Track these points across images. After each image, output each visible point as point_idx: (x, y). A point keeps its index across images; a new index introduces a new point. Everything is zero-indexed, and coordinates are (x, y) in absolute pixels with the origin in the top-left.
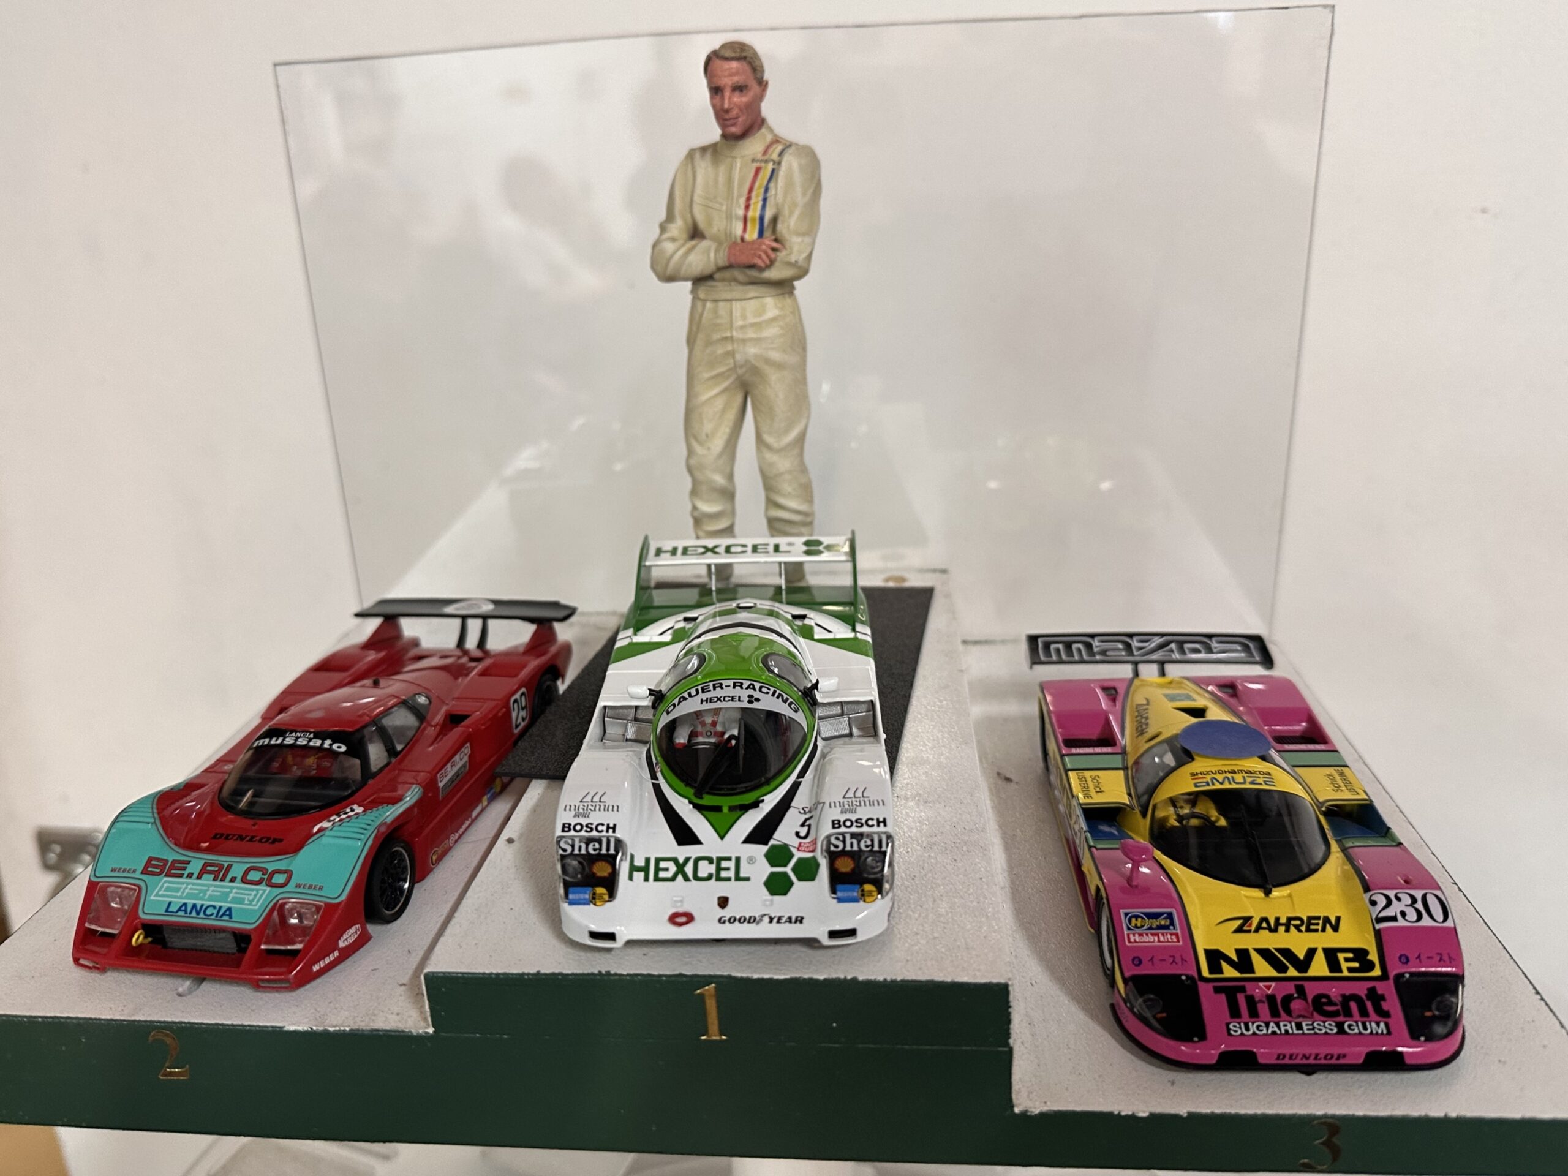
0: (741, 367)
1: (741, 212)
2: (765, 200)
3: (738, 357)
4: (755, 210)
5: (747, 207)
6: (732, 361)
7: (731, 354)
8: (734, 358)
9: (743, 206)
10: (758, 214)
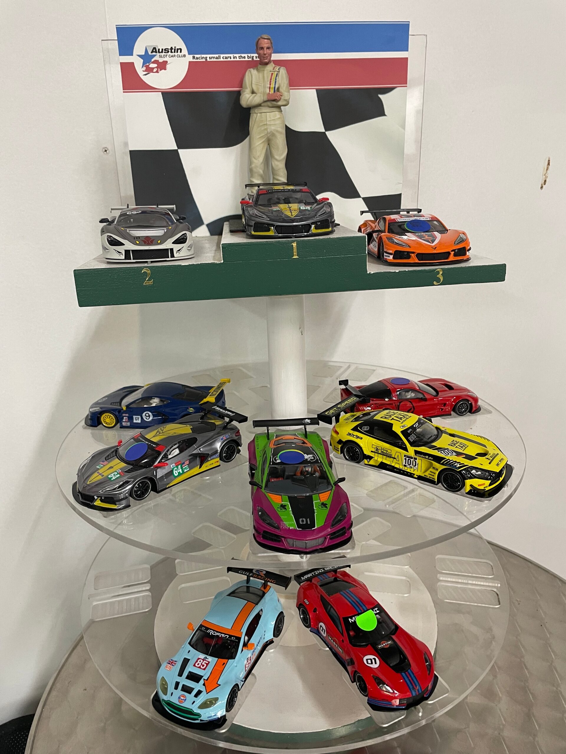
0: (269, 133)
1: (269, 86)
2: (275, 82)
3: (268, 130)
4: (273, 85)
5: (270, 84)
6: (266, 132)
7: (266, 129)
8: (267, 130)
9: (269, 84)
10: (274, 86)
